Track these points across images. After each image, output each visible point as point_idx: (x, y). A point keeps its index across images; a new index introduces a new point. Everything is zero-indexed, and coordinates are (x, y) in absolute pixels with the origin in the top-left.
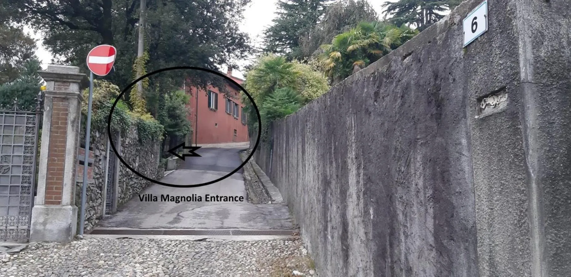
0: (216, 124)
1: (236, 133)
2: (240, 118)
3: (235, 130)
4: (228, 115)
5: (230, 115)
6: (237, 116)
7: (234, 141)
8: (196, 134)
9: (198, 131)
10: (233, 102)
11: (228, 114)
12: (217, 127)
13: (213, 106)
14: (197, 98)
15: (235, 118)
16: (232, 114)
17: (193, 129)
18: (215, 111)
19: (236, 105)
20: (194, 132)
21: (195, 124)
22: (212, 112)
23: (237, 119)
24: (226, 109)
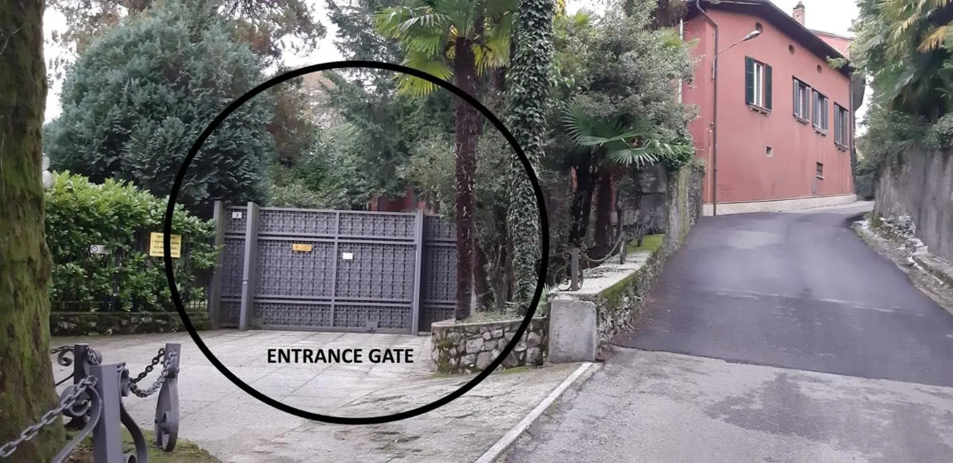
0: (769, 149)
1: (820, 171)
2: (830, 131)
3: (819, 165)
4: (797, 124)
5: (805, 123)
6: (824, 125)
7: (815, 194)
8: (714, 177)
9: (718, 168)
10: (813, 90)
11: (799, 121)
12: (771, 155)
13: (759, 100)
14: (715, 80)
15: (818, 132)
16: (809, 121)
17: (705, 162)
18: (765, 114)
19: (821, 97)
20: (708, 170)
21: (711, 148)
22: (758, 116)
23: (823, 135)
24: (795, 109)
